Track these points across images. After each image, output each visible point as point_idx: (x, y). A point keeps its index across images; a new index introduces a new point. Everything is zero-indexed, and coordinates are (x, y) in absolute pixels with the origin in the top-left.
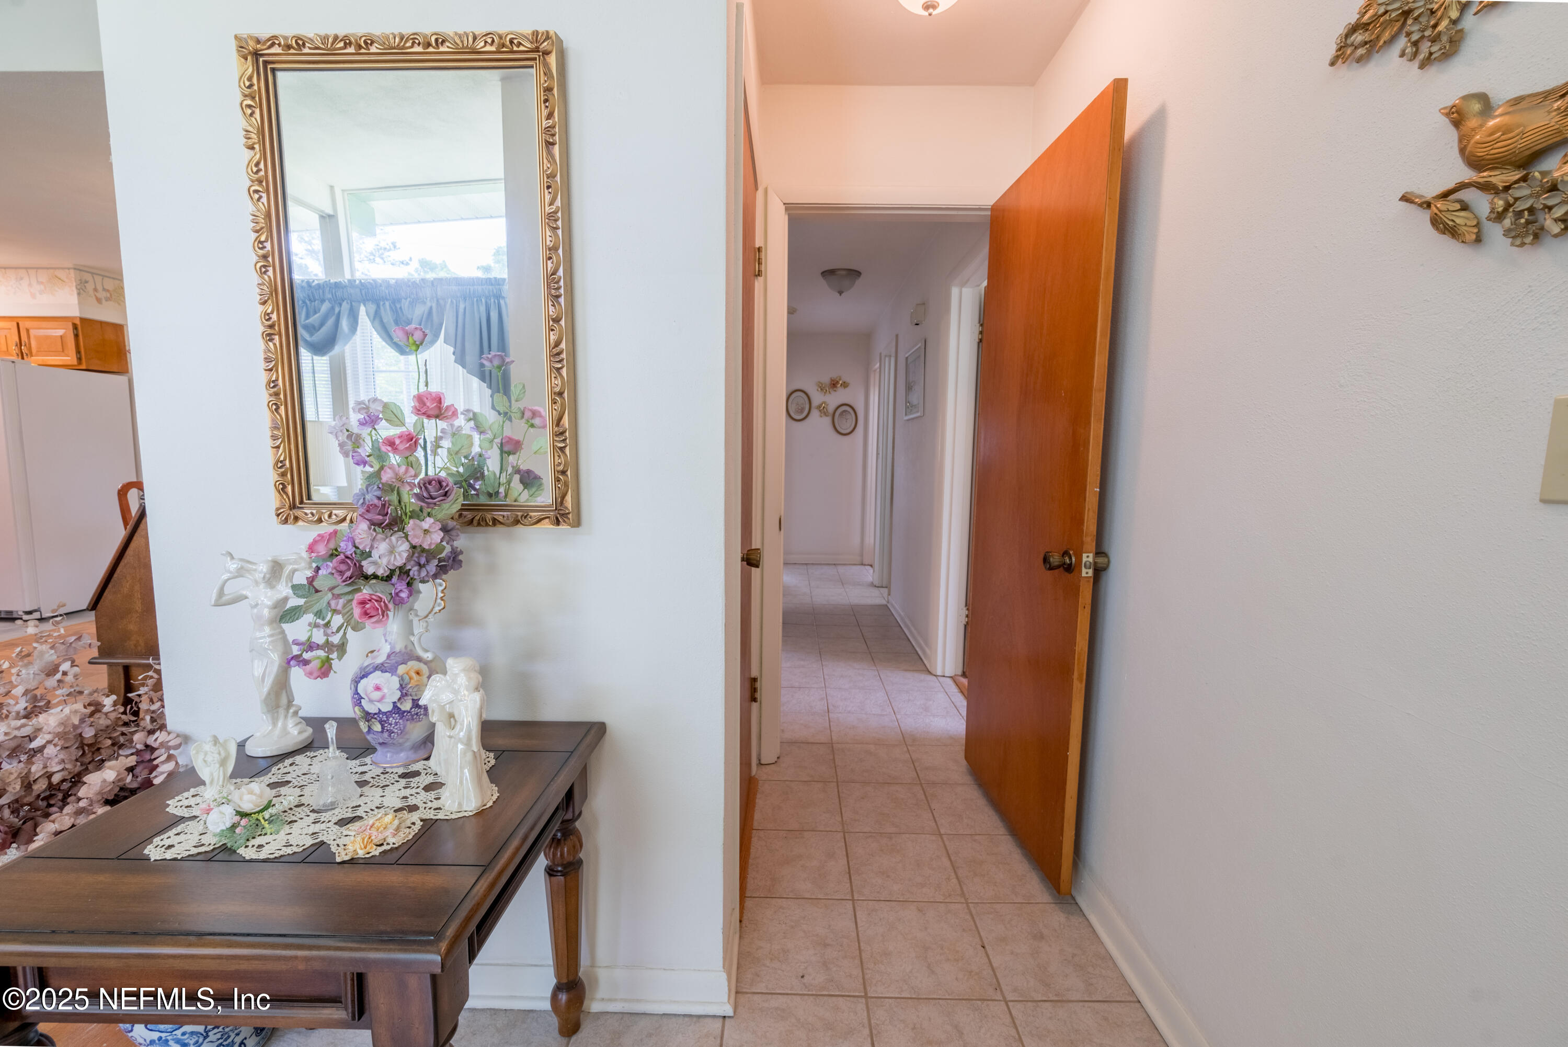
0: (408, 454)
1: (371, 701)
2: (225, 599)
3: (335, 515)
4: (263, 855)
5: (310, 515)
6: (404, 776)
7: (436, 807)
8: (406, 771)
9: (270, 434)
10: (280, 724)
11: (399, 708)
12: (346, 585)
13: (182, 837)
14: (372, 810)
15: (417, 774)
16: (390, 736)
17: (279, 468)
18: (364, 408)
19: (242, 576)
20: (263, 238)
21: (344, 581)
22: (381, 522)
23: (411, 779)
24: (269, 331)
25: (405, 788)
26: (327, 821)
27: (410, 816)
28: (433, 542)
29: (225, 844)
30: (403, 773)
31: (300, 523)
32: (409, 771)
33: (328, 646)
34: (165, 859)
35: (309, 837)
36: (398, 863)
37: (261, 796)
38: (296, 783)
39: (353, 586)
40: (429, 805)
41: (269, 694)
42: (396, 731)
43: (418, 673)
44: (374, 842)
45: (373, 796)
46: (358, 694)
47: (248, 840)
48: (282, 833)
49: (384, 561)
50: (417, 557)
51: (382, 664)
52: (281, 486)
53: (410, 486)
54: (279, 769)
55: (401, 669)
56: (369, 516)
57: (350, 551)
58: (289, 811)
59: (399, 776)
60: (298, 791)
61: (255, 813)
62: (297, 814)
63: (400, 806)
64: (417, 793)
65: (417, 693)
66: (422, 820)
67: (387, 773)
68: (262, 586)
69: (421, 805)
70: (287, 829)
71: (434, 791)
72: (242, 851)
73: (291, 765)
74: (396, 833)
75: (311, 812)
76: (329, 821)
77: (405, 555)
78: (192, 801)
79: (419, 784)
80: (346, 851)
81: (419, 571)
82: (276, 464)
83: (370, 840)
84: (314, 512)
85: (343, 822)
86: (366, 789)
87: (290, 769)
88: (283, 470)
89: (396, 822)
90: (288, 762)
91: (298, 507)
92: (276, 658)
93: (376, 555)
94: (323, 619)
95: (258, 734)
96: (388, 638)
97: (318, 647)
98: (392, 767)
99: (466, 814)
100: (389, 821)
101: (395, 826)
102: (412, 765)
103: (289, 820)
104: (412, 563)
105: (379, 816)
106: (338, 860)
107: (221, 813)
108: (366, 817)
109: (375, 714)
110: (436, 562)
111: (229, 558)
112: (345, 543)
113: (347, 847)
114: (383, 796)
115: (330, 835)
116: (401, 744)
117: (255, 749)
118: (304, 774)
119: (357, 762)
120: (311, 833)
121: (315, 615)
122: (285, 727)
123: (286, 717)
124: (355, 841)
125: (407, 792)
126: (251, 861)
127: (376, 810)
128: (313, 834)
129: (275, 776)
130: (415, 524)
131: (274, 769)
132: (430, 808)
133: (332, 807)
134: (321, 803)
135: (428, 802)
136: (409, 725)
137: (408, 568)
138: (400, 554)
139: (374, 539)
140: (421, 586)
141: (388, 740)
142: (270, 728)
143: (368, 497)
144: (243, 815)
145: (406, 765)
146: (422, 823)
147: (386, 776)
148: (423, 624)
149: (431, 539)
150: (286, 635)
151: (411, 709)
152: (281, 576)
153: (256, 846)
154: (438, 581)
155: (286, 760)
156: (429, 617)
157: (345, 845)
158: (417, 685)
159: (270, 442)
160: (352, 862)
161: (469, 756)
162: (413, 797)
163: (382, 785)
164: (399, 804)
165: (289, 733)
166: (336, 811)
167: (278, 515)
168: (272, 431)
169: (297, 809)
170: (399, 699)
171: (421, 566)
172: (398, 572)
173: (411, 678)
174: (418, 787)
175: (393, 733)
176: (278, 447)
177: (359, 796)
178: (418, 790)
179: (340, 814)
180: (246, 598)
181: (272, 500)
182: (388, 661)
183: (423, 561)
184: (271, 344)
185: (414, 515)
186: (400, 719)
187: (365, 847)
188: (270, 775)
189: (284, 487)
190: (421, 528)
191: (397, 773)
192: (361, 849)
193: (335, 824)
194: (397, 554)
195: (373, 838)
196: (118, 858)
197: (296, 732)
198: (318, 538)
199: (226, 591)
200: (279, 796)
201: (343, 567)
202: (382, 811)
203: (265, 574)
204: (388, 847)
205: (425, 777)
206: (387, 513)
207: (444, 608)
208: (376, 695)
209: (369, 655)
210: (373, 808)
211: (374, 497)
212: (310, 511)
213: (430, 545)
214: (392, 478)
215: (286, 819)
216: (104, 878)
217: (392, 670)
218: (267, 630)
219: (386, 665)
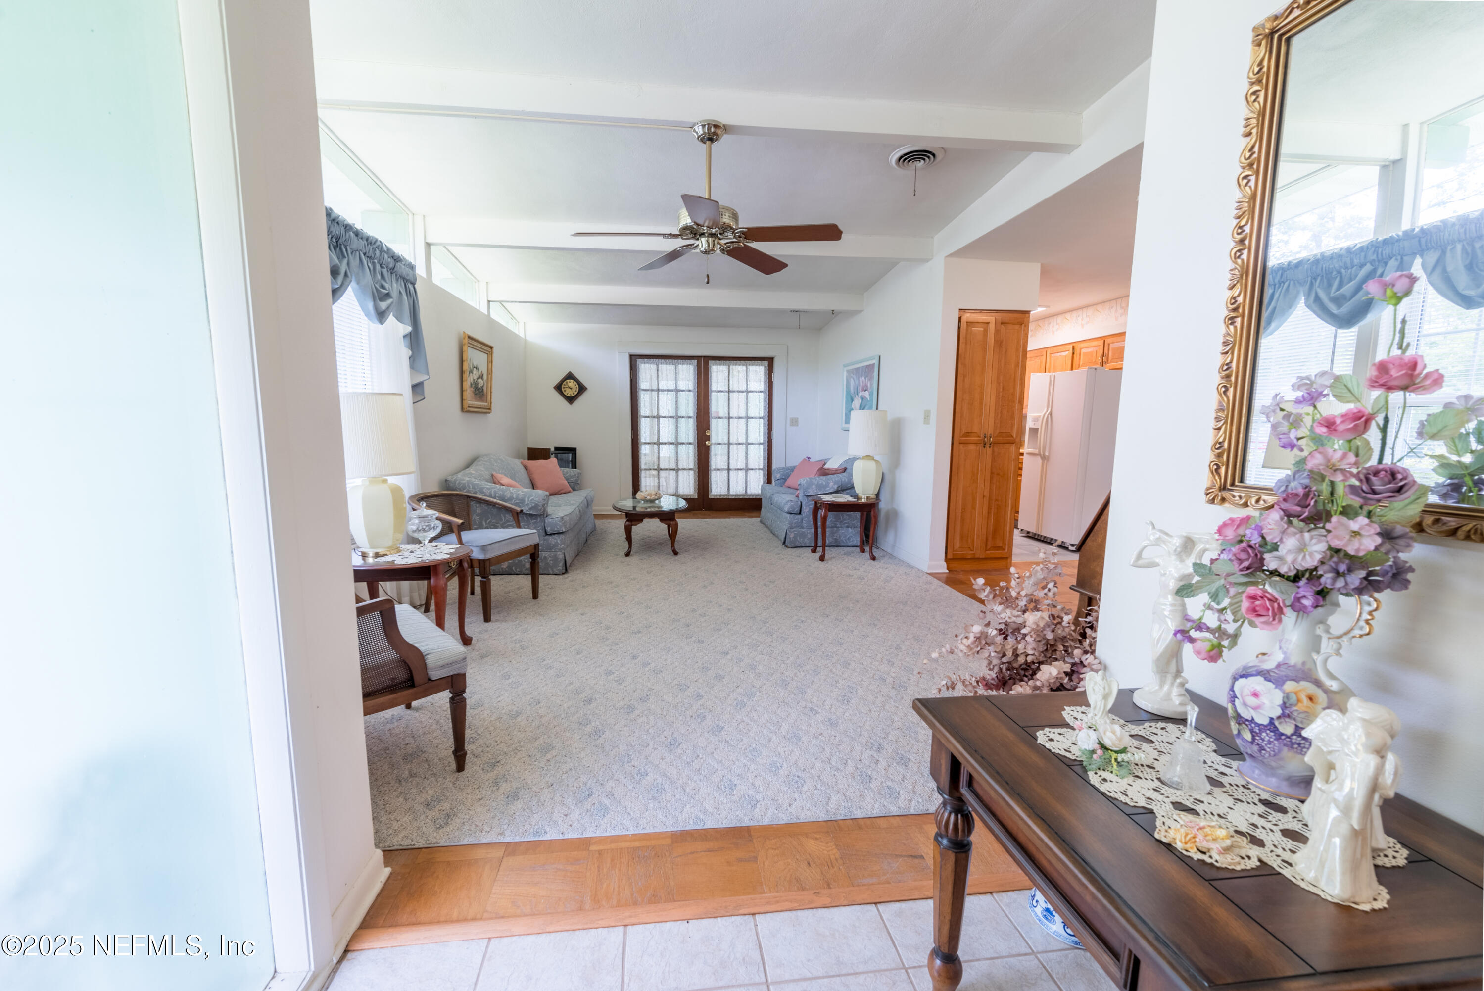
0: (1350, 436)
1: (1245, 705)
2: (1140, 562)
3: (1264, 501)
4: (1103, 788)
5: (1237, 498)
6: (1266, 803)
7: (1286, 859)
8: (1270, 799)
9: (1214, 415)
10: (1166, 688)
11: (1275, 727)
12: (1242, 575)
13: (1061, 738)
14: (1212, 814)
15: (1283, 810)
16: (1260, 751)
17: (1217, 449)
18: (1307, 384)
19: (1158, 545)
20: (1243, 223)
21: (1241, 570)
22: (1299, 514)
23: (1272, 812)
24: (1233, 314)
25: (1260, 816)
26: (1166, 795)
27: (1248, 847)
28: (1362, 548)
29: (1082, 761)
30: (1266, 800)
31: (1226, 505)
32: (1275, 802)
33: (1219, 632)
34: (1045, 747)
35: (1144, 799)
36: (1211, 882)
37: (1120, 739)
38: (1158, 747)
39: (1250, 577)
40: (1279, 851)
41: (1161, 656)
42: (1268, 750)
43: (1311, 699)
44: (1196, 844)
45: (1221, 802)
46: (1233, 691)
47: (1099, 769)
48: (1126, 781)
49: (1289, 559)
50: (1334, 562)
51: (1268, 671)
52: (1215, 467)
53: (1344, 475)
54: (1151, 727)
55: (1290, 686)
56: (1285, 506)
57: (1256, 540)
58: (1140, 767)
59: (1260, 801)
60: (1155, 754)
61: (1111, 751)
62: (1145, 773)
63: (1244, 830)
64: (1272, 830)
65: (1305, 721)
66: (1260, 860)
67: (1249, 789)
68: (1173, 558)
69: (1269, 845)
70: (1130, 779)
71: (1293, 840)
72: (1091, 774)
73: (1162, 728)
74: (1222, 852)
75: (1157, 778)
76: (1168, 797)
77: (1318, 557)
78: (1080, 716)
79: (1279, 823)
80: (1166, 833)
81: (1334, 580)
82: (1215, 444)
83: (1193, 840)
84: (1243, 495)
85: (1178, 806)
86: (1217, 791)
87: (1159, 732)
88: (1219, 451)
89: (1228, 842)
90: (1161, 724)
91: (1229, 490)
92: (1172, 625)
93: (1282, 551)
94: (1218, 604)
95: (1147, 688)
96: (1283, 646)
97: (1208, 629)
98: (1257, 787)
99: (1322, 894)
100: (1221, 836)
101: (1224, 845)
102: (1282, 798)
103: (1136, 774)
104: (1326, 567)
105: (1213, 824)
106: (1157, 836)
107: (1088, 735)
108: (1203, 817)
109: (1247, 720)
110: (1363, 574)
111: (1151, 527)
112: (1251, 530)
113: (1169, 830)
114: (1231, 808)
115: (1163, 810)
116: (1272, 768)
117: (1142, 701)
118: (1168, 743)
119: (1223, 760)
120: (1147, 796)
121: (1211, 598)
122: (1169, 694)
123: (1172, 684)
124: (1178, 830)
125: (1261, 822)
126: (1093, 786)
127: (1216, 817)
128: (1148, 798)
129: (1145, 731)
130: (1338, 522)
131: (1147, 724)
132: (1278, 856)
133: (1176, 786)
134: (1168, 776)
135: (1279, 847)
136: (1286, 753)
137: (1320, 572)
138: (1311, 555)
139: (1284, 532)
140: (1342, 599)
141: (1257, 755)
142: (1157, 688)
143: (1293, 485)
144: (1103, 747)
145: (1275, 794)
146: (1258, 864)
147: (1246, 791)
148: (1333, 644)
149: (1361, 544)
150: (1186, 609)
151: (1292, 735)
152: (1191, 552)
153: (1102, 777)
154: (1366, 598)
155: (1160, 723)
156: (1343, 639)
157: (1169, 827)
158: (1306, 712)
159: (1212, 424)
160: (1169, 847)
161: (1344, 829)
162: (1263, 831)
163: (1236, 797)
164: (1244, 828)
165: (1171, 700)
166: (1178, 793)
167: (1207, 494)
168: (1217, 412)
169: (1147, 769)
170: (1279, 718)
171: (1338, 574)
172: (1307, 575)
173: (1299, 701)
174: (1276, 825)
175: (1264, 750)
176: (1219, 429)
177: (1207, 792)
178: (1274, 828)
179: (1180, 798)
180: (1158, 565)
181: (1205, 479)
182: (1276, 671)
183: (1342, 568)
184: (1231, 327)
185: (1347, 512)
186: (1275, 739)
187: (1186, 843)
188: (1141, 727)
189: (1218, 467)
190: (1347, 527)
191: (1259, 795)
192: (1181, 842)
193: (1172, 803)
194: (1307, 553)
195: (1197, 840)
196: (1023, 728)
197: (1177, 702)
198: (1229, 522)
199: (1144, 555)
200: (1139, 749)
201: (1243, 556)
202: (1222, 821)
203: (1177, 547)
204: (1209, 860)
205: (1291, 820)
206: (1309, 505)
207: (1368, 634)
208: (1252, 701)
209: (1260, 656)
210: (1214, 813)
211: (1299, 485)
212: (1238, 494)
213: (1358, 550)
214: (1321, 465)
215: (1134, 771)
216: (1011, 736)
217: (1279, 682)
218: (1170, 598)
219: (1272, 674)
